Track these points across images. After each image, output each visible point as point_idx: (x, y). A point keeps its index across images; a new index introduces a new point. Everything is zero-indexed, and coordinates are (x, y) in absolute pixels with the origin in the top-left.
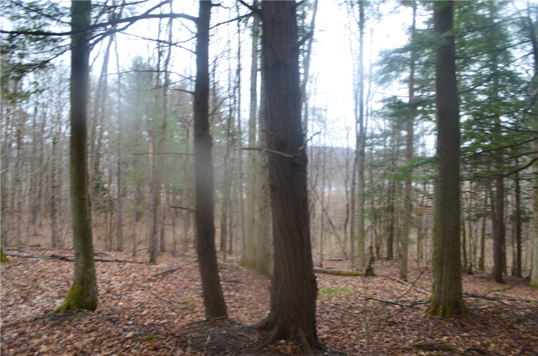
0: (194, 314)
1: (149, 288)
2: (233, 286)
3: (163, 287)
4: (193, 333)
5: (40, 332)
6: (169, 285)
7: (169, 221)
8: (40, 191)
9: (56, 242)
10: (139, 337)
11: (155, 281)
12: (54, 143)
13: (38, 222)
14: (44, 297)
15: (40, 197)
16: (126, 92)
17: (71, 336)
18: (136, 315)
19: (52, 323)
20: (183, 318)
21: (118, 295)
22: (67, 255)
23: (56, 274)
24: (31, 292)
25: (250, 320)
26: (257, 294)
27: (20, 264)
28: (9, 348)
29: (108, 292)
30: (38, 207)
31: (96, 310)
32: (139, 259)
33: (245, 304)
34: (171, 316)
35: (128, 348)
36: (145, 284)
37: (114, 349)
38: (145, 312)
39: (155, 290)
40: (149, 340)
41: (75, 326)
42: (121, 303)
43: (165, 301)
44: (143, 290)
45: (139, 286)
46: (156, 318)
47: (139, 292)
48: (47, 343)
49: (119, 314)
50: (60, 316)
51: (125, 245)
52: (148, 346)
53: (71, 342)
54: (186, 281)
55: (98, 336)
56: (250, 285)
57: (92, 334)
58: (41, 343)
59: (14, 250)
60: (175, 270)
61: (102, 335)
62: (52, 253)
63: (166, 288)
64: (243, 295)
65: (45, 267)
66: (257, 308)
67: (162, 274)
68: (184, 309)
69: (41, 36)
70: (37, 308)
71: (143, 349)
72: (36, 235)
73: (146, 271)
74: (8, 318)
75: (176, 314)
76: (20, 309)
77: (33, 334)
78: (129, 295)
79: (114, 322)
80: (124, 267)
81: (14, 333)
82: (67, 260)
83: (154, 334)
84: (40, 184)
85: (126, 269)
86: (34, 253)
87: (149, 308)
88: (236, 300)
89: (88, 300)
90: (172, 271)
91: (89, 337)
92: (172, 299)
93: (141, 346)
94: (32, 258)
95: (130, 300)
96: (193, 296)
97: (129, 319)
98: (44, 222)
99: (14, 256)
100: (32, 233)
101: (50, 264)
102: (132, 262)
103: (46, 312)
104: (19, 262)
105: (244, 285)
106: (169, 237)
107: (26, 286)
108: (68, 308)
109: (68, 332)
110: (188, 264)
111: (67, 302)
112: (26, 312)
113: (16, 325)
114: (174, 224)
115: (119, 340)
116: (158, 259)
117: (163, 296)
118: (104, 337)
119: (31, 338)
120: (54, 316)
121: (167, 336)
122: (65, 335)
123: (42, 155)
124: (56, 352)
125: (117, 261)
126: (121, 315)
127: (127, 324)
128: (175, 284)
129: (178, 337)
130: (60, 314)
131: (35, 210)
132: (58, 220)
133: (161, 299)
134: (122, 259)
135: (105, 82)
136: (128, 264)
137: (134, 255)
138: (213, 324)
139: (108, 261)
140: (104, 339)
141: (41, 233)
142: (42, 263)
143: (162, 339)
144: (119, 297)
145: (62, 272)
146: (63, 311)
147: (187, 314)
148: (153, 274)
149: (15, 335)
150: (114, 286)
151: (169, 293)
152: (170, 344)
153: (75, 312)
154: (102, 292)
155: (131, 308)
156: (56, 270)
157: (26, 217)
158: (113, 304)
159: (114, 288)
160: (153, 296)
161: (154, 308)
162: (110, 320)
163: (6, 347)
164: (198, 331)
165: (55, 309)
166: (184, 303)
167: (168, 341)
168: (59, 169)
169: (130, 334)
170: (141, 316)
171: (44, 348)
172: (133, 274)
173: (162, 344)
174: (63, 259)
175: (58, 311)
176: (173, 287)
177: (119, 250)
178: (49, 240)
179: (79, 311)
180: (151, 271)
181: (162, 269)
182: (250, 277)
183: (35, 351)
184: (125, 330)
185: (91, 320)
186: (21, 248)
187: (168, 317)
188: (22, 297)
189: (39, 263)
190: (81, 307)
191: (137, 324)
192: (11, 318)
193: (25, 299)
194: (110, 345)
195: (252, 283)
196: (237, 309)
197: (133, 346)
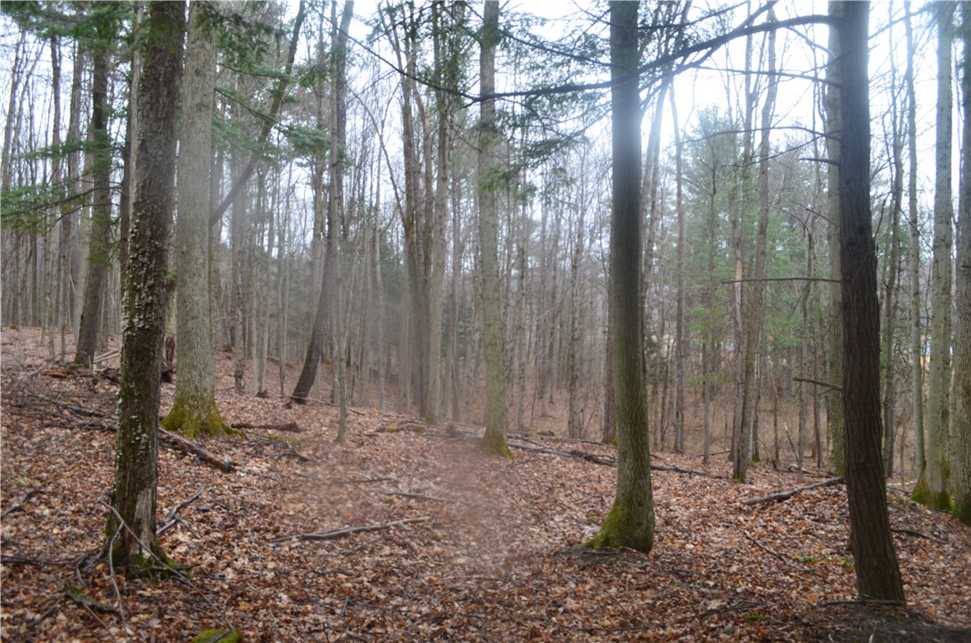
0: (827, 586)
1: (739, 524)
2: (903, 541)
3: (765, 527)
4: (837, 623)
5: (565, 576)
6: (775, 524)
7: (766, 404)
8: (551, 346)
9: (575, 430)
10: (732, 612)
11: (748, 513)
12: (574, 267)
13: (547, 396)
14: (567, 518)
15: (551, 355)
16: (689, 174)
17: (613, 590)
18: (719, 572)
19: (582, 563)
20: (806, 589)
21: (683, 531)
22: (595, 453)
23: (580, 483)
24: (547, 509)
25: (948, 615)
26: (956, 564)
27: (527, 461)
28: (519, 594)
29: (667, 523)
30: (549, 371)
31: (652, 552)
32: (715, 471)
33: (931, 580)
34: (783, 582)
35: (714, 629)
36: (732, 517)
37: (688, 627)
38: (734, 568)
39: (751, 530)
40: (752, 621)
41: (618, 575)
42: (690, 546)
43: (768, 552)
44: (727, 527)
45: (721, 519)
46: (755, 582)
47: (721, 529)
48: (576, 597)
49: (690, 565)
50: (594, 554)
51: (688, 444)
52: (749, 633)
53: (614, 601)
54: (808, 520)
55: (659, 599)
56: (940, 545)
57: (648, 593)
58: (566, 594)
59: (517, 438)
60: (787, 497)
61: (665, 597)
62: (573, 447)
63: (770, 528)
64: (926, 563)
65: (563, 470)
66: (959, 594)
67: (762, 502)
68: (806, 572)
69: (569, 94)
70: (556, 535)
71: (741, 636)
72: (544, 415)
73: (731, 493)
74: (514, 545)
75: (791, 580)
76: (531, 534)
77: (554, 577)
78: (704, 533)
79: (682, 578)
80: (691, 483)
81: (526, 570)
82: (596, 462)
83: (760, 612)
84: (552, 334)
85: (695, 485)
86: (547, 445)
87: (741, 561)
88: (912, 569)
89: (638, 533)
90: (781, 499)
91: (643, 598)
92: (784, 551)
93: (738, 631)
94: (543, 452)
95: (705, 542)
96: (823, 552)
97: (708, 577)
98: (556, 396)
99: (517, 447)
100: (540, 413)
101: (571, 465)
102: (704, 475)
103: (570, 544)
104: (526, 457)
105: (928, 541)
106: (767, 434)
107: (539, 498)
108: (607, 541)
109: (609, 583)
110: (812, 489)
111: (605, 532)
112: (540, 540)
113: (527, 558)
114: (774, 411)
115: (696, 611)
116: (750, 473)
117: (765, 544)
118: (667, 601)
119: (550, 583)
120: (585, 553)
121: (785, 619)
122: (604, 586)
123: (555, 287)
124: (591, 614)
125: (677, 470)
126: (694, 568)
127: (705, 586)
128: (786, 523)
129: (807, 625)
130: (594, 551)
131: (543, 377)
132: (579, 394)
133: (761, 549)
134: (684, 468)
135: (656, 159)
136: (697, 477)
137: (705, 462)
138: (875, 611)
139: (661, 469)
140: (669, 605)
141: (552, 413)
142: (558, 463)
143: (776, 624)
144: (686, 534)
145: (590, 481)
146: (597, 546)
147: (814, 583)
148: (745, 500)
149: (527, 574)
150: (677, 514)
151: (774, 539)
152: (793, 636)
153: (617, 551)
154: (658, 521)
155: (708, 558)
156: (580, 476)
157: (530, 388)
158: (677, 546)
159: (677, 517)
160: (746, 541)
161: (749, 563)
162: (676, 573)
163: (516, 591)
164: (845, 620)
165: (584, 541)
166: (805, 562)
167: (788, 630)
168: (581, 311)
169: (714, 605)
170: (729, 575)
171: (571, 603)
172: (708, 497)
173: (776, 633)
174: (589, 458)
175: (590, 545)
176: (783, 529)
177: (678, 450)
178: (564, 426)
179: (623, 550)
180: (740, 495)
181: (762, 493)
182: (941, 527)
183: (560, 606)
184: (703, 595)
185: (644, 568)
186: (527, 435)
187: (777, 583)
188: (534, 515)
189: (554, 462)
190: (627, 543)
191: (723, 588)
192: (518, 546)
193: (538, 519)
194: (680, 617)
195: (946, 539)
196: (916, 589)
197: (723, 627)
